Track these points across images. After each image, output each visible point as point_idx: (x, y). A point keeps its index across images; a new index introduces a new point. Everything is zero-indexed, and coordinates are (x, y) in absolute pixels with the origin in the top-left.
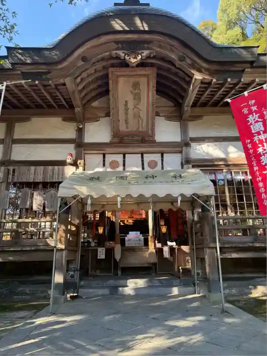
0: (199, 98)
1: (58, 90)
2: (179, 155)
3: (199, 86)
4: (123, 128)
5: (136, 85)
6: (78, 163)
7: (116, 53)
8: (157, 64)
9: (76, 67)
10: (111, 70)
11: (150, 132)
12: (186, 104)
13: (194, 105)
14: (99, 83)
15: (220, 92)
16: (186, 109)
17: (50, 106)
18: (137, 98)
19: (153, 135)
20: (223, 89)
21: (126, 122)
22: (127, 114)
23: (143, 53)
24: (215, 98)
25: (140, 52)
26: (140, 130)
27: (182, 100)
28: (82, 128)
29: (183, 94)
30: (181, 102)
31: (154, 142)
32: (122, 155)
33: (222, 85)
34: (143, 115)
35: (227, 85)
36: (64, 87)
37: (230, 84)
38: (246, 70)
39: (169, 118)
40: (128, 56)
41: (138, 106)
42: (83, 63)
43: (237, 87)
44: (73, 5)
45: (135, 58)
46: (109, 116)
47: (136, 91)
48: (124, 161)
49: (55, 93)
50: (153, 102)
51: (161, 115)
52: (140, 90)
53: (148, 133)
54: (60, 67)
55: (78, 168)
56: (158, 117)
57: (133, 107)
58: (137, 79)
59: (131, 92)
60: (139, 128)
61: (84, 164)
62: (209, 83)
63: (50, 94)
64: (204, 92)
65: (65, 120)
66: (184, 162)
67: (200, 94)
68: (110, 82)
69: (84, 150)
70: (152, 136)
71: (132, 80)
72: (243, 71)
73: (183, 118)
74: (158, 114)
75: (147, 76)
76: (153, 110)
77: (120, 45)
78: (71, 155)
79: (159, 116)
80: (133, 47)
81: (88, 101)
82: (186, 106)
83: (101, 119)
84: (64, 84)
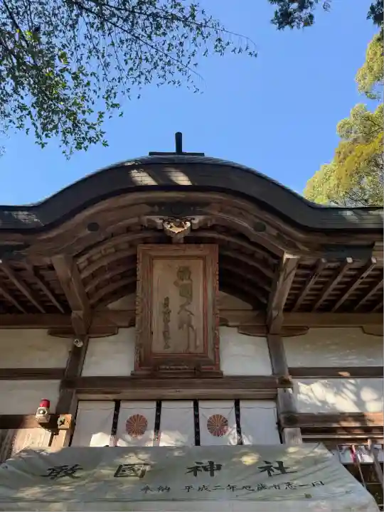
0: (297, 296)
1: (42, 278)
2: (272, 405)
3: (294, 272)
4: (158, 346)
5: (184, 273)
6: (59, 423)
7: (149, 220)
8: (219, 239)
9: (76, 239)
10: (141, 248)
11: (211, 356)
12: (274, 305)
13: (289, 308)
14: (122, 269)
15: (334, 284)
16: (275, 313)
17: (32, 309)
18: (187, 293)
19: (216, 362)
20: (339, 279)
21: (166, 334)
22: (166, 321)
23: (194, 219)
24: (325, 297)
25: (189, 218)
26: (192, 350)
27: (267, 299)
28: (80, 348)
29: (267, 288)
30: (265, 302)
31: (219, 375)
32: (154, 405)
33: (337, 271)
34: (197, 323)
35: (345, 271)
36: (51, 272)
37: (350, 269)
38: (377, 244)
39: (245, 330)
40: (169, 224)
41: (187, 307)
42: (89, 232)
43: (365, 275)
44: (83, 149)
45: (180, 226)
46: (134, 325)
47: (185, 282)
48: (158, 417)
49: (36, 284)
50: (214, 300)
51: (230, 324)
52: (191, 280)
53: (207, 357)
54: (44, 237)
55: (57, 434)
56: (225, 328)
57: (178, 309)
58: (186, 263)
59: (176, 283)
60: (189, 347)
61: (73, 424)
62: (313, 268)
63: (29, 285)
64: (304, 283)
65: (53, 333)
66: (282, 421)
67: (298, 287)
68: (139, 267)
69: (78, 392)
70: (215, 365)
71: (177, 264)
72: (371, 246)
73: (271, 331)
74: (224, 323)
75: (203, 258)
76: (215, 314)
77: (156, 208)
78: (47, 404)
79: (228, 326)
80: (177, 211)
81: (101, 300)
82: (275, 309)
83: (120, 329)
84: (51, 268)
